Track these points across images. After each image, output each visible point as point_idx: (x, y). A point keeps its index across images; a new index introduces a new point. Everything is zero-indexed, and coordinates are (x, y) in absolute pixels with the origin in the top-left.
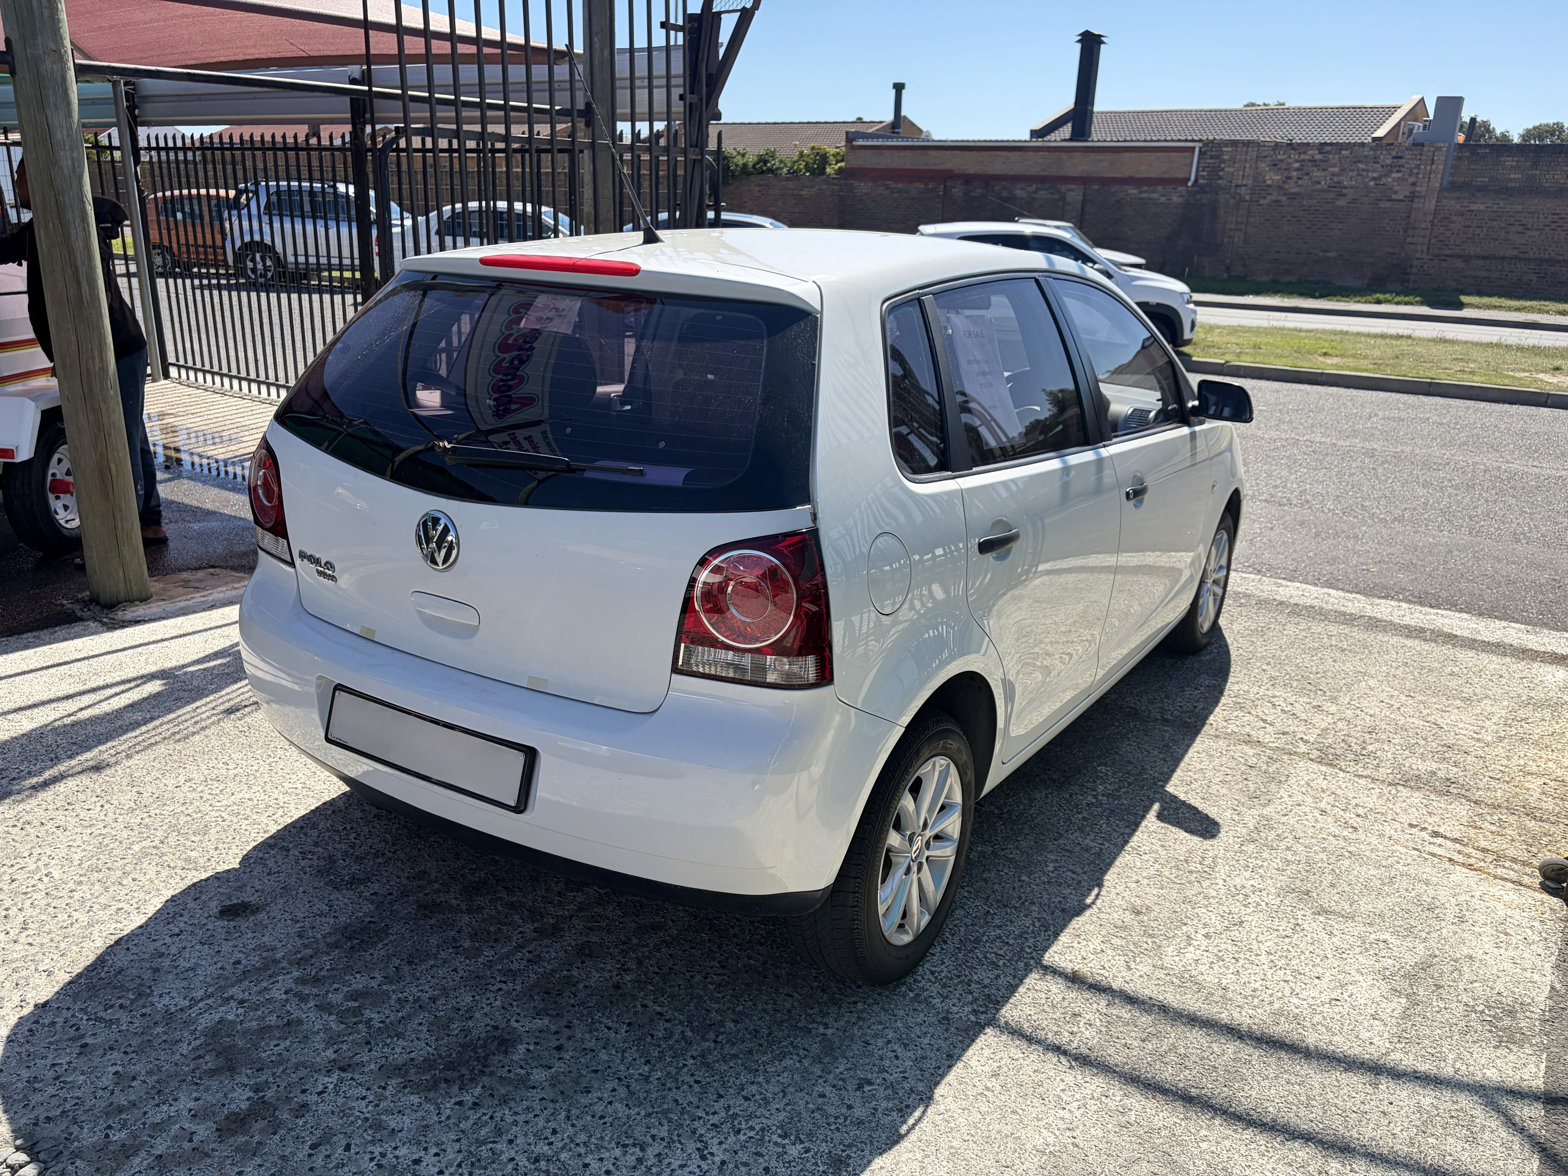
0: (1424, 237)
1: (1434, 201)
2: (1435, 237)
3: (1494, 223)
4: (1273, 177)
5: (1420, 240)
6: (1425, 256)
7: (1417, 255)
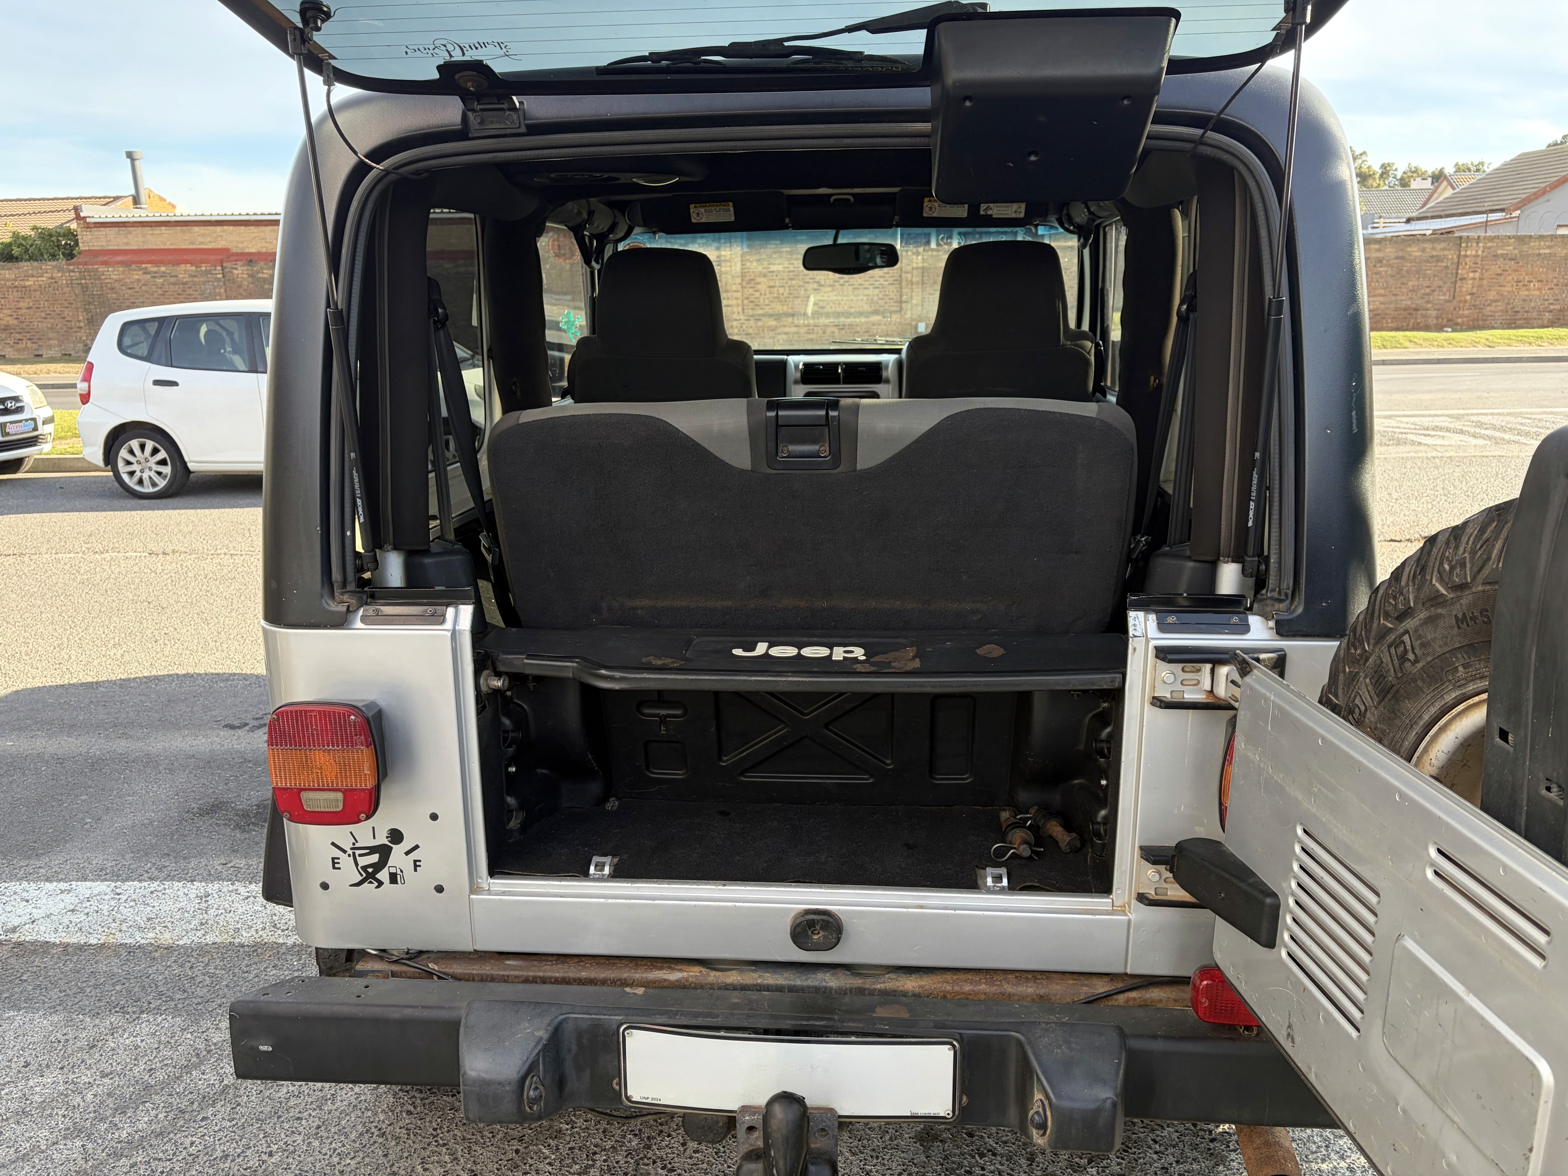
0: (737, 299)
1: (739, 264)
2: (747, 298)
3: (794, 282)
5: (734, 302)
6: (742, 317)
7: (735, 316)
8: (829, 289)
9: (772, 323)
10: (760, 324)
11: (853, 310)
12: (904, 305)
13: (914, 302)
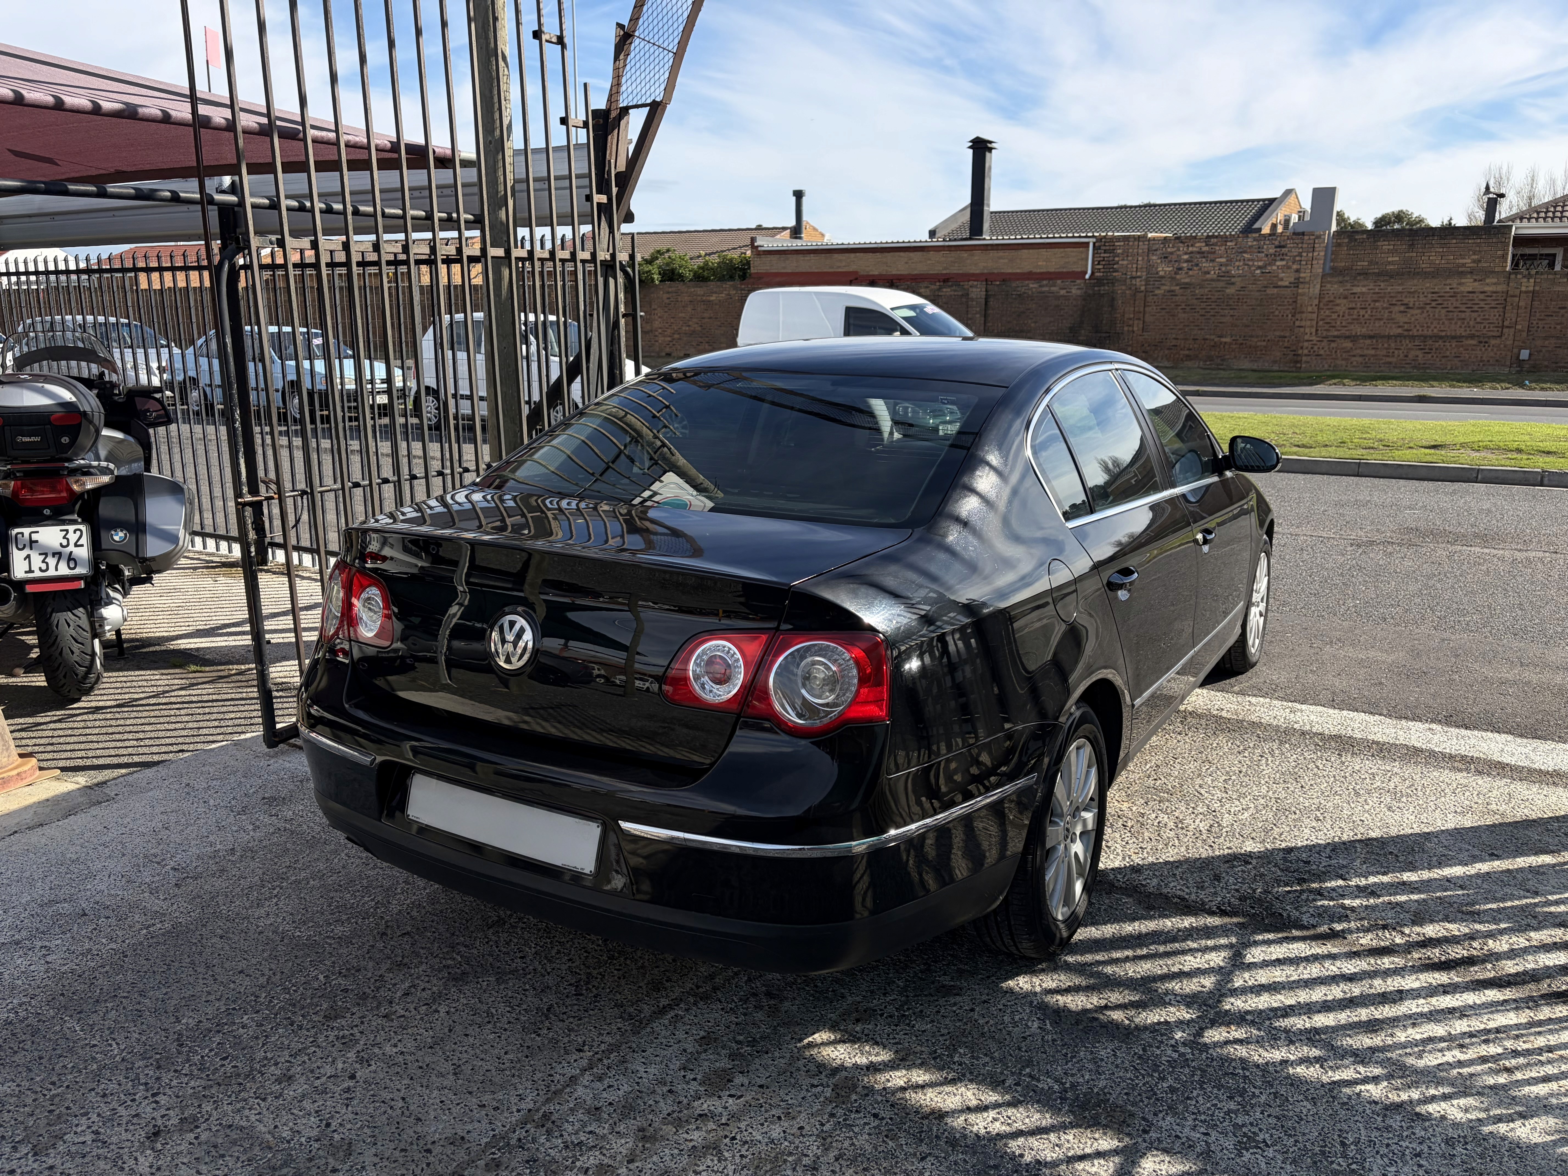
0: (1311, 320)
1: (1318, 286)
2: (1322, 320)
3: (1377, 304)
4: (1164, 269)
5: (1308, 323)
6: (1314, 338)
7: (1306, 337)
8: (1419, 311)
9: (1348, 344)
10: (1333, 345)
11: (1443, 334)
12: (1505, 330)
13: (1519, 327)
